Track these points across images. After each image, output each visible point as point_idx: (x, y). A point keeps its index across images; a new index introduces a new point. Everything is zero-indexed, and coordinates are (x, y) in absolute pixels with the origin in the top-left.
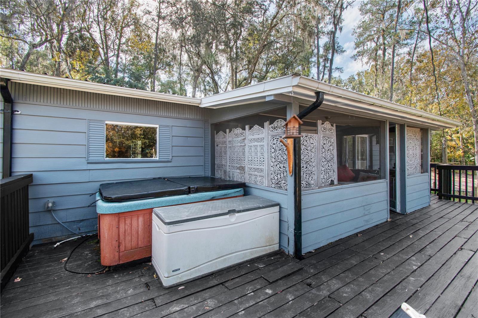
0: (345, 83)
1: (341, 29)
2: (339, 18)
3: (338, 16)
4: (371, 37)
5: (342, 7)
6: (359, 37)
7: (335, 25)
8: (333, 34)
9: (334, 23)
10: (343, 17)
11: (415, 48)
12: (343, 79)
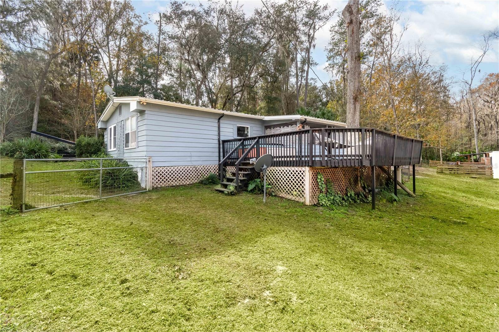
0: (319, 90)
1: (314, 46)
2: (313, 37)
3: (312, 36)
4: (340, 53)
5: (314, 28)
6: (330, 52)
7: (310, 43)
8: (308, 50)
9: (309, 41)
10: (315, 36)
11: (373, 64)
12: (318, 86)
